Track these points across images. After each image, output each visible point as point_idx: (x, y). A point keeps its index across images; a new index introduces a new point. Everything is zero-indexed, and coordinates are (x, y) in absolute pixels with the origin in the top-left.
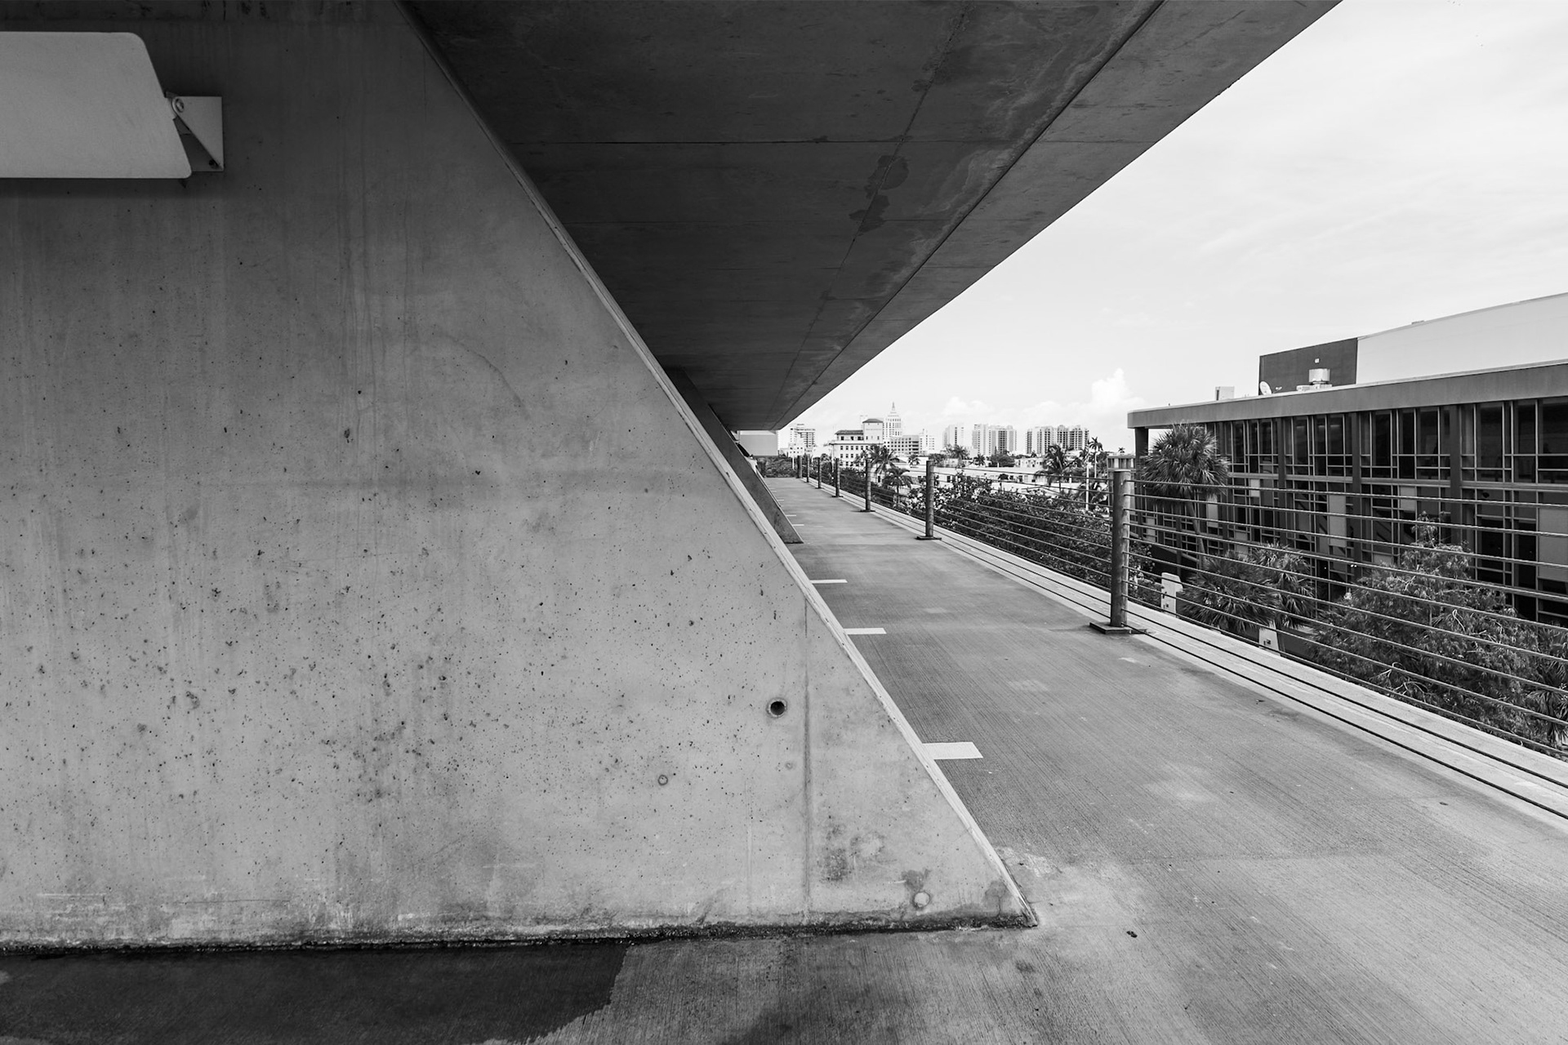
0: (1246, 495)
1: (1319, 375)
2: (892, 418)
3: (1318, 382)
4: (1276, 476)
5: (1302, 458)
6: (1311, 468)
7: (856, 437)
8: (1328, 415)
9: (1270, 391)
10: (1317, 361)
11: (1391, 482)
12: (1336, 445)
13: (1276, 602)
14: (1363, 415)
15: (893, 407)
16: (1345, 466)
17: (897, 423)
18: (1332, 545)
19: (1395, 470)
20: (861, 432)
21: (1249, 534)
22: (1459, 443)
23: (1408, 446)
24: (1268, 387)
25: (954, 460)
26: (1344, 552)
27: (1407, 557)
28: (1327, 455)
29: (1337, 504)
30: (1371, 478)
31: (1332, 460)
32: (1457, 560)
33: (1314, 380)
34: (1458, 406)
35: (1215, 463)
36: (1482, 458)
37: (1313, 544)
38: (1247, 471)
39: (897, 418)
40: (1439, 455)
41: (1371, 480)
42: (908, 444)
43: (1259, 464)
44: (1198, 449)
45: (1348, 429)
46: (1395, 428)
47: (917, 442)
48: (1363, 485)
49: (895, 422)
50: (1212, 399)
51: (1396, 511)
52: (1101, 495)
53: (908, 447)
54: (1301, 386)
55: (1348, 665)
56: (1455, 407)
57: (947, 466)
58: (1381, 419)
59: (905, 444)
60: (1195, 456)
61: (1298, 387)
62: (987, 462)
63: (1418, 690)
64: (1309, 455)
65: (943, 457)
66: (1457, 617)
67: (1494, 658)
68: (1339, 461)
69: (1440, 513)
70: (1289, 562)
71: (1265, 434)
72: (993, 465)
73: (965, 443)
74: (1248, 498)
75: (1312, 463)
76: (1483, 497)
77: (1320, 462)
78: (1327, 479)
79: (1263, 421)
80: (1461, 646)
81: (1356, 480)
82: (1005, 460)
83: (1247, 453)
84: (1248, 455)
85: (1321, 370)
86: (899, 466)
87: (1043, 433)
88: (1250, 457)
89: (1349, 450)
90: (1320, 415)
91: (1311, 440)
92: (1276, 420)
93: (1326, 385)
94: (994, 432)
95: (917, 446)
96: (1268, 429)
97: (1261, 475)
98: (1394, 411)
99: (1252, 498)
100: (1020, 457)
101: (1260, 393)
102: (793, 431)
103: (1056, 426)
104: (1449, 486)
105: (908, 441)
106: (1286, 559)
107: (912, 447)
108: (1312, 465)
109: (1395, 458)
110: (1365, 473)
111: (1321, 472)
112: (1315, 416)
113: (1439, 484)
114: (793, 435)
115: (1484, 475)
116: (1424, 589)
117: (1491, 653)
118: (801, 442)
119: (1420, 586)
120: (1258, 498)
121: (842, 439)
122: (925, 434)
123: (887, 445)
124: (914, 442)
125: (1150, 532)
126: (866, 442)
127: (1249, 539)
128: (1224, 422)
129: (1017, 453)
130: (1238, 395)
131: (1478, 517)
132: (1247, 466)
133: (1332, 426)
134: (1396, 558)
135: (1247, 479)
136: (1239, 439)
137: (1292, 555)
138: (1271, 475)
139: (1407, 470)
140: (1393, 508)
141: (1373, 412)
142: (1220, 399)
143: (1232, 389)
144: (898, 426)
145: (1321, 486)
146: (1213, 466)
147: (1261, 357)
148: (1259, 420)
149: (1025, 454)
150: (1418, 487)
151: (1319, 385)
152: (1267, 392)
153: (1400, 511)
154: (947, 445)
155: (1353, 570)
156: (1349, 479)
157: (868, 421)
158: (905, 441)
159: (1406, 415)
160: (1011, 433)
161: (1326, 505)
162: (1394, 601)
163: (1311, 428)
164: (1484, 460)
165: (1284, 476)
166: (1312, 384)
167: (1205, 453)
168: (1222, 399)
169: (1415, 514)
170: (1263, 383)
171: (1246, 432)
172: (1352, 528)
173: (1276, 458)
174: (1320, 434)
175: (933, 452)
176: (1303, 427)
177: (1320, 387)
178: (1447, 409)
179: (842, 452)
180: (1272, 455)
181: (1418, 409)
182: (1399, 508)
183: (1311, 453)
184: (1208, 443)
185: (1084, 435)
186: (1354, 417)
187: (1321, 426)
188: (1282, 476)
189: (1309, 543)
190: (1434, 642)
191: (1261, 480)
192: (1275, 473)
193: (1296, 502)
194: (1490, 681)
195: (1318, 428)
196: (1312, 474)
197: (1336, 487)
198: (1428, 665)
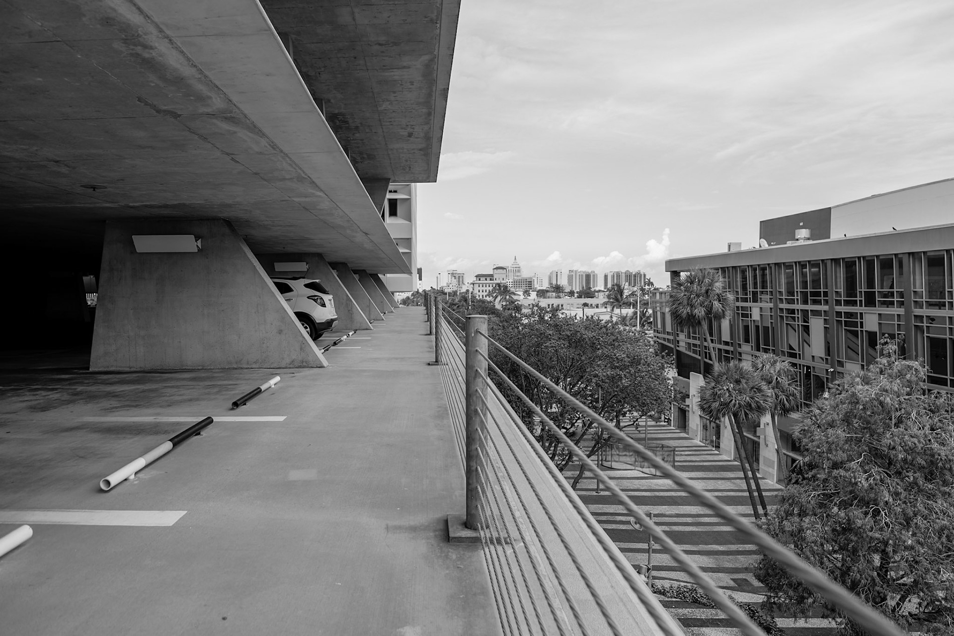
0: (749, 319)
1: (803, 233)
2: (515, 266)
3: (802, 239)
4: (771, 305)
5: (791, 292)
6: (797, 299)
7: (488, 279)
8: (809, 262)
9: (767, 246)
10: (801, 224)
11: (858, 310)
12: (816, 282)
13: (769, 400)
14: (836, 261)
15: (515, 259)
16: (822, 298)
17: (518, 270)
18: (813, 355)
19: (861, 301)
20: (492, 276)
21: (752, 346)
22: (910, 281)
23: (870, 283)
24: (766, 242)
25: (553, 293)
26: (823, 360)
27: (872, 369)
28: (809, 290)
29: (817, 325)
30: (843, 307)
31: (813, 294)
32: (914, 373)
33: (799, 237)
34: (909, 254)
35: (722, 296)
36: (929, 292)
37: (800, 354)
38: (750, 302)
39: (517, 266)
40: (895, 290)
41: (843, 309)
42: (525, 283)
43: (759, 297)
44: (710, 286)
45: (824, 272)
46: (861, 271)
47: (531, 282)
48: (836, 312)
49: (516, 269)
50: (725, 250)
51: (863, 331)
52: (649, 318)
53: (525, 285)
54: (790, 242)
55: (825, 454)
56: (907, 255)
57: (549, 297)
58: (850, 265)
59: (523, 283)
60: (707, 292)
61: (788, 242)
62: (576, 295)
63: (884, 476)
64: (795, 290)
65: (547, 291)
66: (916, 418)
67: (948, 452)
68: (818, 294)
69: (897, 332)
70: (780, 369)
71: (763, 276)
72: (580, 297)
73: (563, 282)
74: (751, 320)
75: (797, 296)
76: (931, 322)
77: (804, 295)
78: (810, 307)
79: (761, 266)
80: (919, 442)
81: (832, 308)
82: (589, 293)
83: (750, 289)
84: (751, 290)
85: (804, 230)
86: (515, 297)
87: (615, 276)
88: (752, 291)
89: (826, 286)
90: (803, 261)
91: (797, 279)
92: (771, 265)
93: (808, 241)
94: (582, 275)
95: (531, 284)
96: (766, 271)
97: (761, 304)
98: (859, 258)
99: (754, 321)
100: (600, 291)
101: (760, 246)
102: (450, 275)
103: (624, 271)
104: (904, 313)
105: (525, 281)
106: (778, 366)
107: (527, 285)
108: (798, 297)
109: (861, 292)
110: (838, 303)
111: (805, 302)
112: (799, 262)
113: (896, 311)
114: (450, 278)
115: (930, 305)
116: (888, 396)
117: (945, 448)
118: (455, 282)
119: (884, 393)
120: (758, 321)
121: (480, 280)
122: (536, 276)
123: (508, 283)
124: (529, 282)
125: (682, 344)
126: (495, 282)
127: (752, 350)
128: (733, 267)
129: (597, 289)
130: (744, 248)
131: (927, 336)
132: (750, 298)
133: (812, 270)
134: (863, 366)
135: (750, 307)
136: (744, 278)
137: (783, 364)
138: (767, 304)
139: (870, 301)
140: (859, 329)
141: (843, 259)
142: (731, 250)
143: (740, 244)
144: (519, 271)
145: (805, 313)
146: (720, 298)
147: (761, 222)
148: (759, 265)
149: (603, 289)
150: (879, 314)
151: (802, 241)
152: (765, 245)
153: (866, 331)
154: (551, 284)
155: (830, 374)
156: (826, 308)
157: (497, 268)
158: (523, 281)
159: (869, 262)
160: (594, 276)
161: (809, 326)
162: (863, 405)
163: (797, 271)
164: (931, 293)
165: (777, 306)
166: (797, 240)
167: (714, 289)
168: (733, 250)
169: (877, 332)
170: (762, 240)
171: (749, 275)
172: (829, 343)
173: (771, 292)
174: (804, 275)
175: (541, 288)
176: (792, 270)
177: (804, 242)
178: (900, 256)
179: (479, 288)
180: (768, 290)
181: (877, 256)
182: (864, 329)
183: (797, 288)
184: (717, 282)
185: (643, 277)
186: (829, 263)
187: (804, 270)
188: (776, 305)
189: (796, 354)
190: (896, 438)
191: (761, 308)
192: (771, 302)
193: (786, 323)
194: (945, 470)
195: (802, 272)
196: (798, 304)
197: (816, 313)
198: (892, 456)
